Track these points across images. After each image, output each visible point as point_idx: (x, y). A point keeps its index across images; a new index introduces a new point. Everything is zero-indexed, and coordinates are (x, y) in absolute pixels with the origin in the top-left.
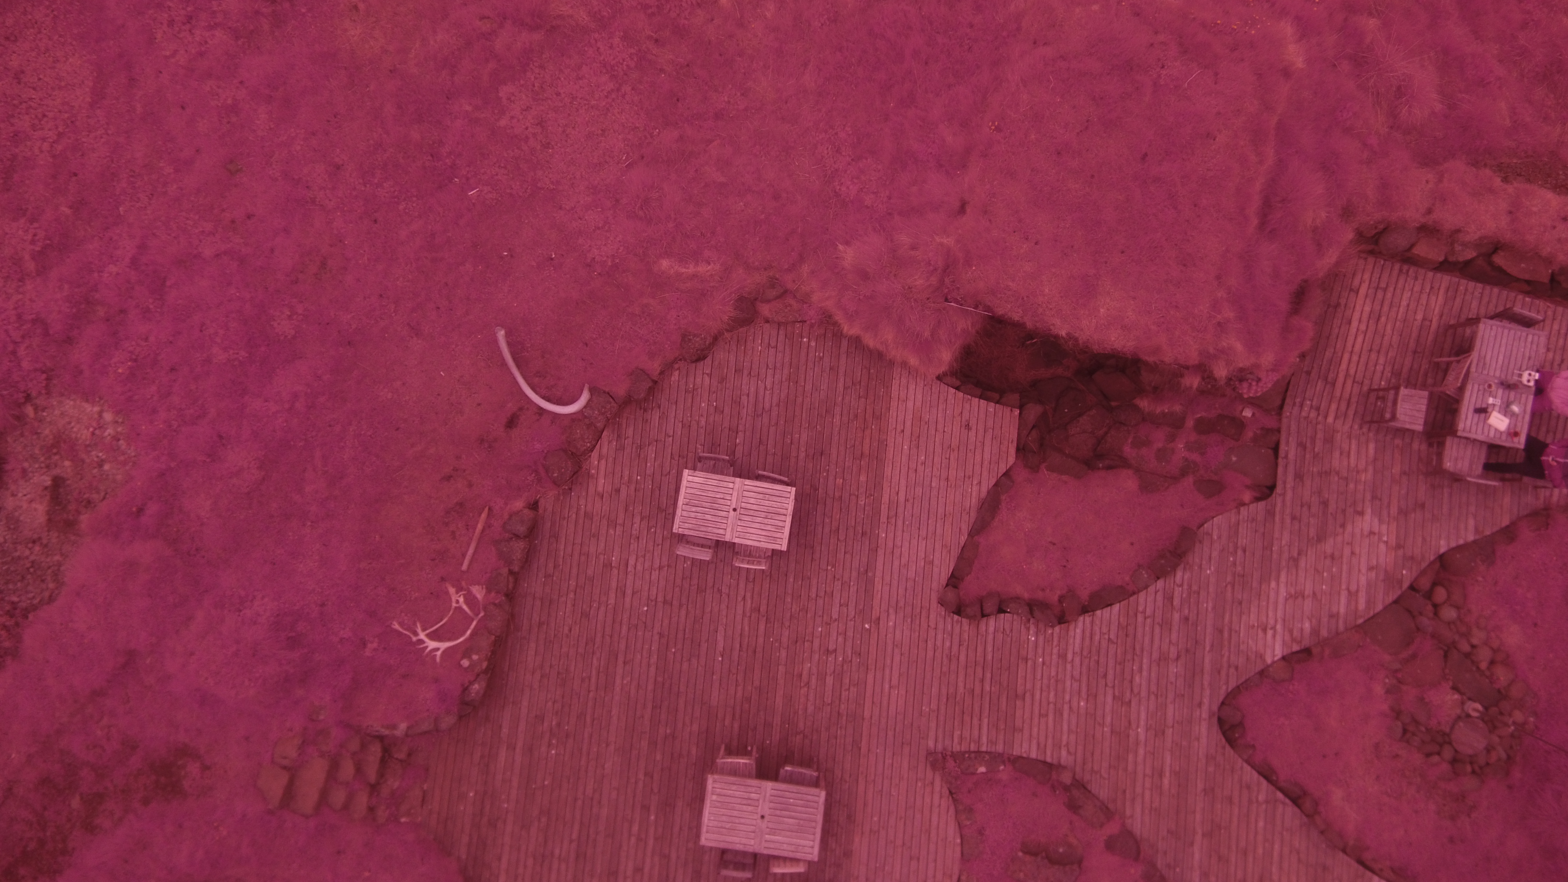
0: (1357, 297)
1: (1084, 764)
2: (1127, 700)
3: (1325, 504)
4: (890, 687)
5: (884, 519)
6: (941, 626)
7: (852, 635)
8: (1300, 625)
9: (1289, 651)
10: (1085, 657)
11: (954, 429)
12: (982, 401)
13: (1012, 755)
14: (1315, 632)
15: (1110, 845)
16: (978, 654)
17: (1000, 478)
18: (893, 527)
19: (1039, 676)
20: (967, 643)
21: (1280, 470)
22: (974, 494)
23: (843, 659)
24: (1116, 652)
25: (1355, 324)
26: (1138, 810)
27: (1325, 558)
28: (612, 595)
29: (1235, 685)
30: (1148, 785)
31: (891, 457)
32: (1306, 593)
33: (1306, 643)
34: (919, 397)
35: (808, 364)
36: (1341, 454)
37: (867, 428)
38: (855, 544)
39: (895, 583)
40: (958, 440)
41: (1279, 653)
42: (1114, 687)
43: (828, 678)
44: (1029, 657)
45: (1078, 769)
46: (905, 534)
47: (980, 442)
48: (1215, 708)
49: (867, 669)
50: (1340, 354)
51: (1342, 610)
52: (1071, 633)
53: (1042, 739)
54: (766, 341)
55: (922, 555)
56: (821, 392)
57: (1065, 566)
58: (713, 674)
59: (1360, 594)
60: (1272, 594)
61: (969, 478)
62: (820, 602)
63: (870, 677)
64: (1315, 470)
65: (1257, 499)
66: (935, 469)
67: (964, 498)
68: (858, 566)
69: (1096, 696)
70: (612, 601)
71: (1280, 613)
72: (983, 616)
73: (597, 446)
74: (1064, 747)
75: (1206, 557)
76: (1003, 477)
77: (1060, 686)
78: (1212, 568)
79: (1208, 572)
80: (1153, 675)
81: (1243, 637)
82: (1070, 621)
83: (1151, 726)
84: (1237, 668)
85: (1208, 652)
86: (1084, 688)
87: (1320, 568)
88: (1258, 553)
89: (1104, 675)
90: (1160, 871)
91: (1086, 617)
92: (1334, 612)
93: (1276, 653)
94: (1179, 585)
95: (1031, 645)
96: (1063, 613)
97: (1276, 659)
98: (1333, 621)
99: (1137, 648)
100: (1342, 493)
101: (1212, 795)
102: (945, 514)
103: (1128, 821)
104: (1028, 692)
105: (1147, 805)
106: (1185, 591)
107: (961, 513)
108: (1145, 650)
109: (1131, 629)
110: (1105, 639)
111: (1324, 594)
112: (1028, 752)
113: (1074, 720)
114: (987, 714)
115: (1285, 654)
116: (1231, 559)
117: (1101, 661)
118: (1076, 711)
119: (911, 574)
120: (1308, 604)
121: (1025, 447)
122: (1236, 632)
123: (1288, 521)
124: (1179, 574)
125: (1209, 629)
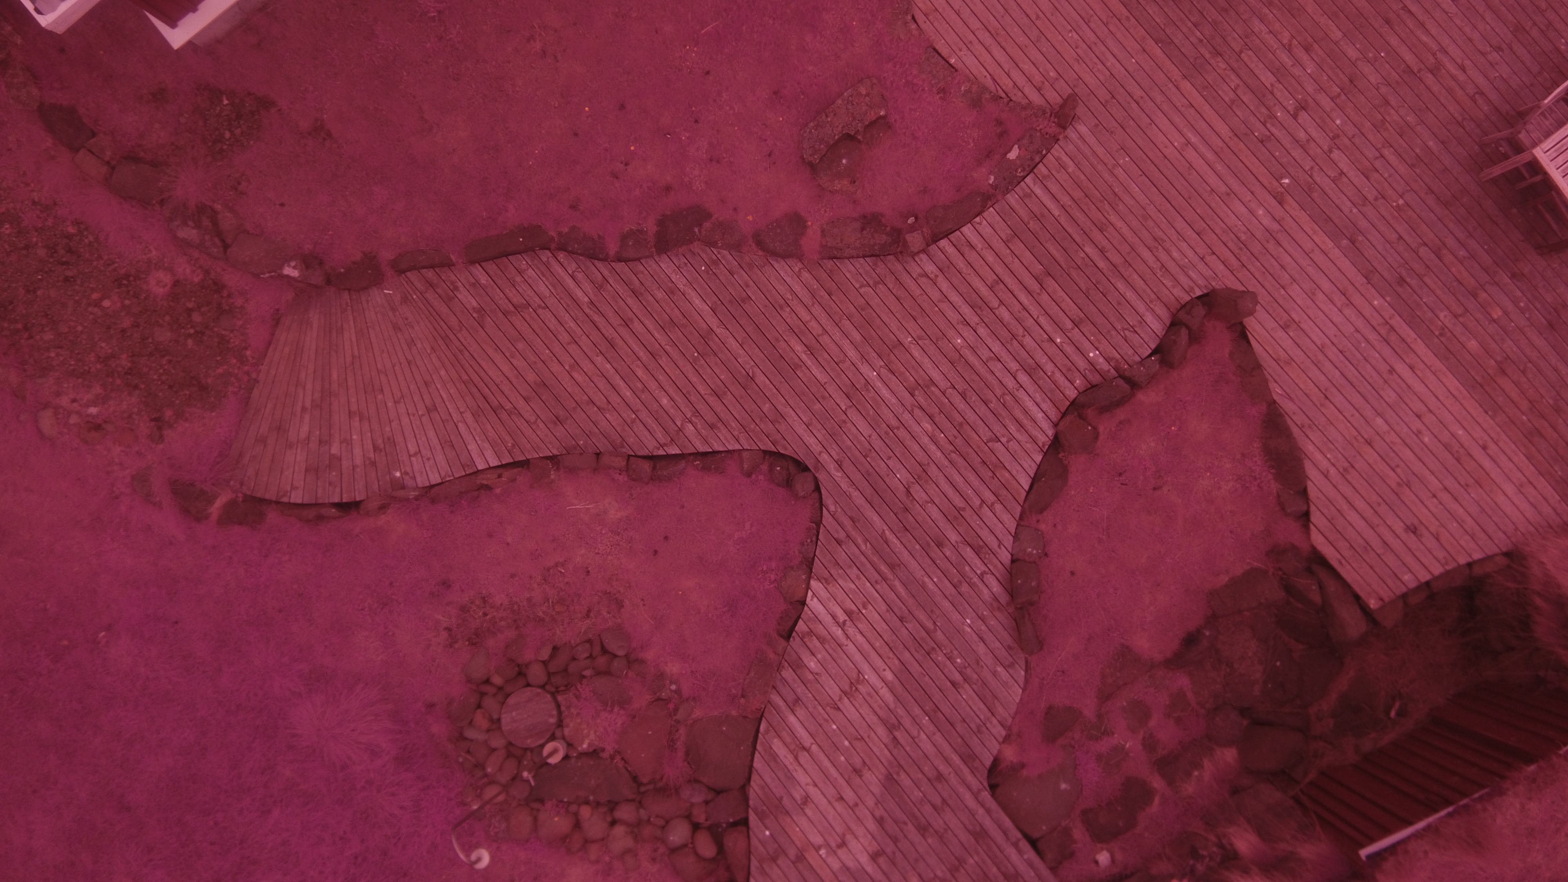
1: (897, 278)
2: (917, 393)
3: (923, 829)
4: (1188, 142)
5: (1397, 321)
6: (1201, 266)
7: (1293, 154)
8: (819, 656)
9: (802, 616)
10: (1004, 394)
11: (1426, 510)
13: (992, 206)
14: (798, 666)
15: (797, 222)
16: (1136, 276)
17: (1308, 506)
18: (1374, 323)
19: (1042, 320)
20: (1158, 275)
21: (1008, 823)
22: (1318, 456)
23: (1276, 118)
24: (977, 435)
26: (797, 288)
27: (864, 762)
29: (824, 523)
30: (813, 324)
31: (1465, 402)
32: (846, 700)
33: (795, 642)
39: (1304, 261)
40: (1408, 503)
41: (812, 602)
42: (944, 393)
43: (1272, 79)
44: (1076, 330)
45: (899, 267)
46: (1353, 329)
47: (1378, 525)
48: (821, 476)
49: (1236, 134)
51: (792, 719)
52: (1046, 406)
53: (972, 256)
55: (1307, 325)
57: (1120, 475)
59: (791, 758)
60: (879, 662)
63: (1224, 130)
64: (971, 861)
65: (996, 762)
66: (1398, 441)
67: (1325, 439)
68: (1368, 236)
69: (952, 364)
71: (851, 649)
72: (1173, 324)
74: (937, 276)
75: (989, 637)
76: (1305, 508)
77: (1004, 333)
78: (969, 630)
79: (968, 621)
80: (916, 447)
81: (864, 584)
82: (1062, 418)
83: (867, 390)
84: (839, 542)
85: (884, 530)
86: (972, 359)
87: (859, 745)
88: (937, 696)
89: (966, 396)
90: (720, 248)
91: (1047, 439)
92: (798, 709)
93: (815, 599)
94: (985, 575)
95: (1087, 344)
96: (1080, 416)
97: (810, 593)
98: (790, 698)
99: (960, 461)
100: (916, 860)
101: (739, 380)
102: (1327, 398)
103: (800, 265)
104: (1039, 291)
105: (794, 303)
106: (972, 575)
107: (1310, 419)
108: (950, 466)
109: (987, 474)
110: (1003, 436)
111: (826, 716)
112: (977, 226)
113: (951, 314)
114: (1063, 221)
115: (806, 608)
116: (959, 660)
117: (984, 407)
118: (960, 327)
119: (1295, 290)
120: (834, 691)
121: (1309, 571)
122: (876, 582)
123: (942, 768)
124: (996, 588)
125: (905, 556)
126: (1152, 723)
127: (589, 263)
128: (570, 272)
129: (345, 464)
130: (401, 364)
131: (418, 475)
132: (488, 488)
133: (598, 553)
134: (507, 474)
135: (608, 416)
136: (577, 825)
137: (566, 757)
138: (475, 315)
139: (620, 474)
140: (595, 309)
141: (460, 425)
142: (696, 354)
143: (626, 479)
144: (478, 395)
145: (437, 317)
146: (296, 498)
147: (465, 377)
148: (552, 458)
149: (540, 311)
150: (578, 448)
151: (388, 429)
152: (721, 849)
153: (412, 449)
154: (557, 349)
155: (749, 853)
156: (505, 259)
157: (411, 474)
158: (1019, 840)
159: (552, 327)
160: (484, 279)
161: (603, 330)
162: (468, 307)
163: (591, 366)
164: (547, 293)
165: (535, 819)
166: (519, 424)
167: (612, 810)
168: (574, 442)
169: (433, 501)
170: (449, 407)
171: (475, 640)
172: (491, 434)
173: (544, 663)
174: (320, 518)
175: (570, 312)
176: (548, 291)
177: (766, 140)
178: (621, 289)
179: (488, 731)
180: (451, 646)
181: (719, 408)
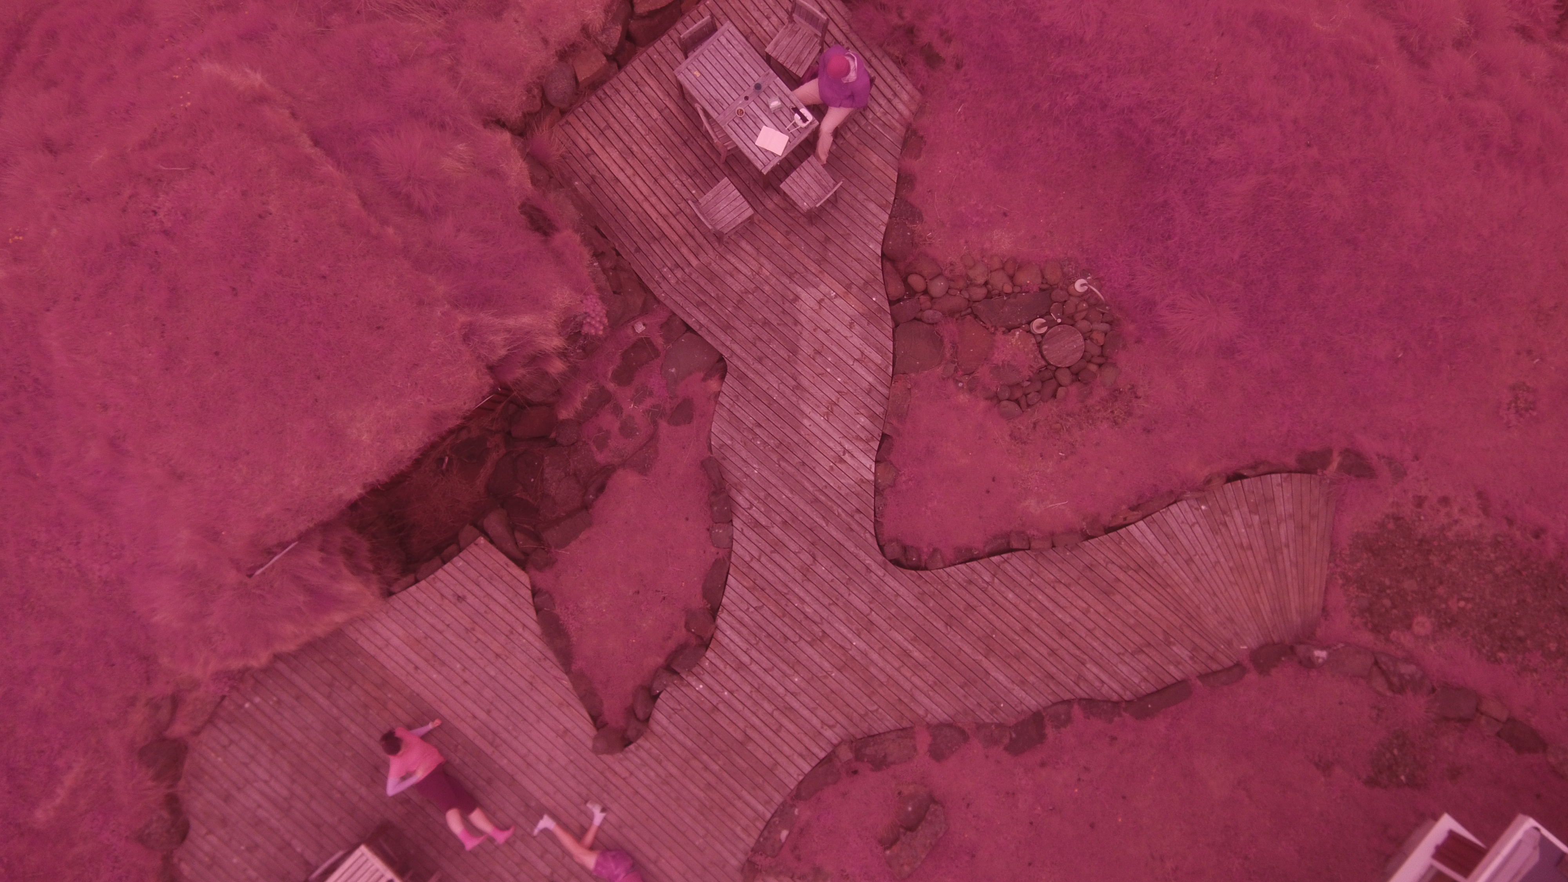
0: (598, 156)
1: (851, 720)
2: (821, 634)
3: (766, 323)
6: (632, 767)
8: (858, 426)
9: (876, 453)
10: (757, 644)
11: (453, 613)
12: (446, 567)
13: (792, 790)
14: (873, 416)
15: (937, 754)
16: (679, 752)
17: (534, 602)
19: (740, 707)
21: (709, 339)
22: (532, 639)
24: (771, 610)
25: (621, 176)
26: (926, 701)
27: (814, 359)
29: (872, 524)
30: (908, 674)
31: (433, 697)
32: (834, 400)
33: (877, 433)
34: (394, 626)
35: (275, 720)
36: (732, 276)
37: (384, 702)
39: (559, 783)
40: (466, 617)
41: (870, 464)
42: (801, 637)
44: (715, 703)
45: (852, 730)
46: (519, 738)
47: (484, 597)
48: (880, 558)
50: (640, 209)
51: (871, 379)
52: (725, 641)
53: (799, 748)
54: (218, 747)
55: (551, 735)
56: (313, 726)
57: (664, 598)
59: (867, 353)
60: (815, 430)
61: (512, 633)
64: (730, 309)
65: (723, 378)
66: (478, 661)
69: (798, 660)
71: (836, 436)
72: (647, 720)
74: (822, 728)
75: (740, 464)
76: (536, 600)
77: (765, 691)
78: (755, 466)
79: (756, 472)
80: (814, 592)
81: (834, 483)
82: (713, 635)
83: (858, 630)
84: (858, 511)
85: (827, 525)
86: (784, 667)
87: (820, 371)
88: (770, 415)
89: (785, 638)
90: (992, 724)
91: (721, 616)
92: (867, 387)
93: (868, 466)
94: (749, 507)
95: (706, 693)
96: (700, 637)
97: (873, 470)
98: (874, 394)
99: (780, 587)
100: (767, 302)
101: (956, 621)
102: (531, 684)
103: (927, 719)
104: (747, 729)
105: (926, 688)
106: (759, 505)
107: (540, 665)
108: (787, 583)
109: (759, 581)
110: (752, 612)
111: (846, 385)
112: (800, 772)
113: (806, 700)
114: (738, 787)
115: (874, 459)
116: (759, 443)
117: (770, 631)
118: (798, 690)
119: (563, 760)
120: (843, 404)
121: (526, 554)
122: (826, 487)
123: (760, 366)
124: (740, 499)
125: (808, 510)
126: (617, 424)
127: (1092, 695)
128: (1105, 685)
129: (1245, 509)
130: (1221, 592)
131: (1188, 509)
132: (1133, 509)
133: (1037, 471)
134: (1120, 520)
135: (1052, 577)
136: (1012, 278)
137: (1029, 323)
138: (1172, 640)
139: (1034, 535)
140: (1079, 659)
141: (1164, 552)
142: (994, 636)
143: (1028, 532)
144: (1156, 578)
145: (1202, 634)
146: (1276, 478)
147: (1169, 590)
148: (1088, 538)
149: (1122, 651)
150: (1070, 549)
151: (1219, 540)
152: (905, 281)
153: (1197, 528)
154: (1102, 623)
155: (885, 283)
156: (1159, 687)
157: (1193, 509)
158: (700, 330)
159: (1111, 640)
160: (1172, 669)
161: (1070, 644)
162: (1179, 646)
163: (1073, 614)
164: (1120, 666)
165: (1043, 278)
166: (1120, 560)
167: (989, 292)
168: (1074, 552)
169: (1172, 492)
170: (1176, 565)
171: (1115, 393)
172: (1139, 550)
173: (1060, 385)
174: (1254, 467)
175: (1097, 653)
176: (1119, 667)
177: (974, 817)
178: (1062, 677)
179: (1091, 331)
180: (1133, 386)
181: (968, 597)
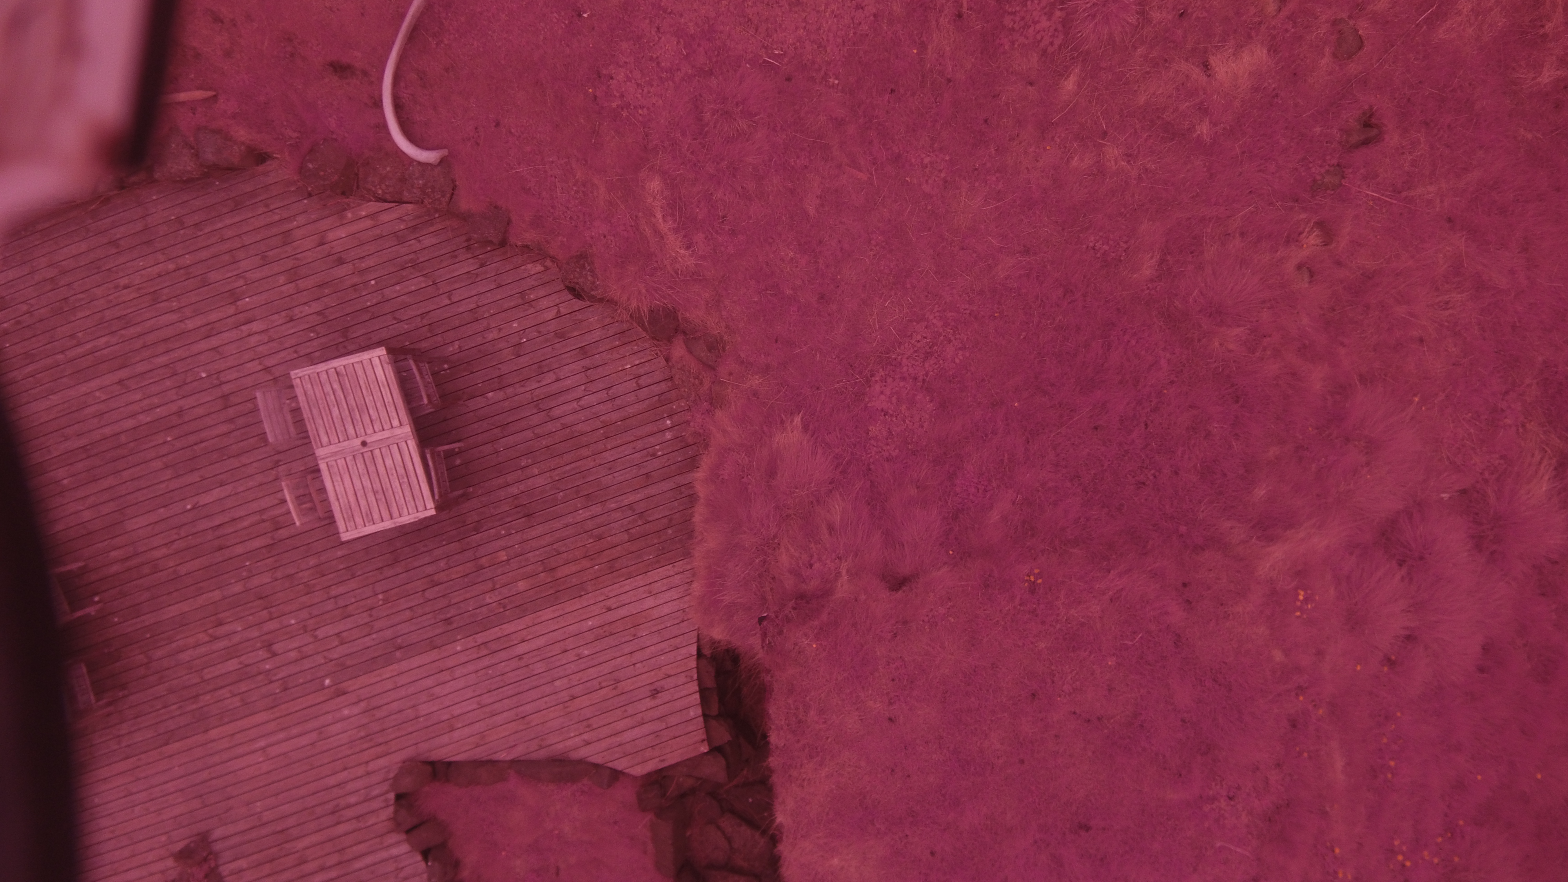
4: (263, 749)
5: (481, 638)
6: (373, 780)
7: (307, 667)
11: (644, 676)
12: (697, 696)
16: (355, 848)
17: (608, 768)
18: (475, 656)
20: (363, 826)
22: (569, 742)
23: (269, 670)
28: (198, 321)
31: (568, 610)
34: (666, 610)
35: (639, 442)
37: (592, 559)
38: (429, 616)
39: (403, 692)
40: (632, 687)
43: (234, 662)
47: (642, 719)
49: (272, 708)
54: (642, 371)
55: (457, 710)
56: (610, 476)
58: (165, 506)
61: (589, 726)
62: (330, 605)
63: (262, 717)
66: (579, 675)
67: (558, 732)
68: (401, 633)
70: (190, 324)
73: (386, 204)
76: (609, 771)
102: (524, 718)
107: (537, 738)
119: (424, 709)
